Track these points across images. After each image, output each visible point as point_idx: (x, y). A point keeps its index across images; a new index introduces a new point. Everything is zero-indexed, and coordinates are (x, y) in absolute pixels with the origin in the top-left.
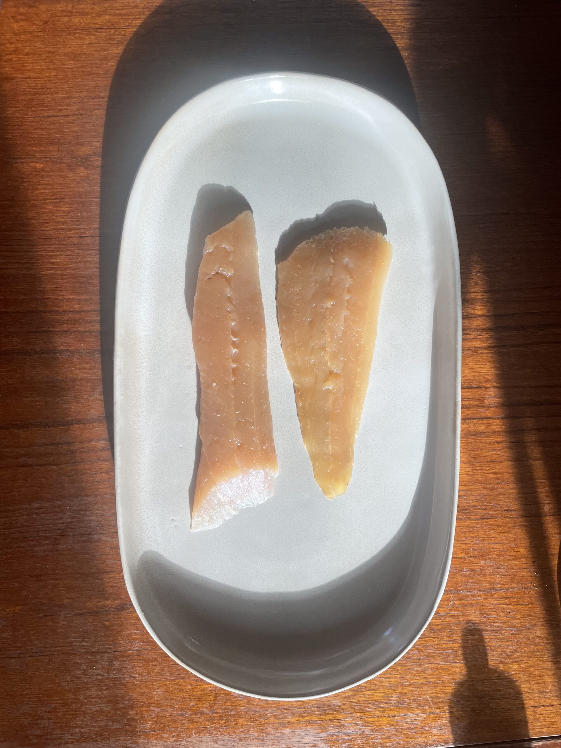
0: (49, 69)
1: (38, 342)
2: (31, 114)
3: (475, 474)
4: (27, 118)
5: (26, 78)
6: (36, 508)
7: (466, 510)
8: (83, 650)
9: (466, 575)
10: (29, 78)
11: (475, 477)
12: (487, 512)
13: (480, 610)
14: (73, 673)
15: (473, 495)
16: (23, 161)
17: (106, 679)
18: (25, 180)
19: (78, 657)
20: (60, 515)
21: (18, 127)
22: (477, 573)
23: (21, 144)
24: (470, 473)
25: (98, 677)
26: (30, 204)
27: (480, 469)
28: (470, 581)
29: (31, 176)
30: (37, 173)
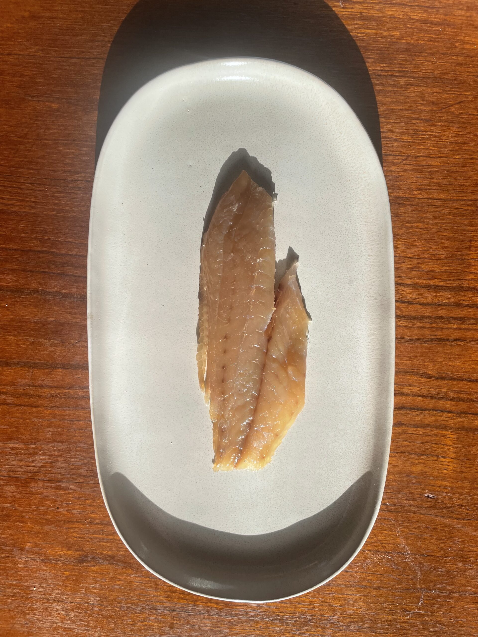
0: (77, 11)
1: (33, 282)
2: (53, 53)
3: (464, 472)
4: (49, 57)
5: (53, 18)
6: (10, 448)
7: (450, 507)
8: (40, 596)
9: (440, 575)
10: (56, 18)
11: (463, 475)
12: (472, 512)
13: (450, 612)
14: (28, 617)
15: (458, 493)
16: (40, 99)
17: (60, 627)
18: (39, 118)
19: (34, 601)
20: (32, 458)
21: (39, 65)
22: (453, 574)
23: (40, 82)
24: (458, 470)
25: (52, 624)
26: (41, 142)
27: (470, 467)
28: (444, 582)
29: (46, 115)
30: (52, 113)
